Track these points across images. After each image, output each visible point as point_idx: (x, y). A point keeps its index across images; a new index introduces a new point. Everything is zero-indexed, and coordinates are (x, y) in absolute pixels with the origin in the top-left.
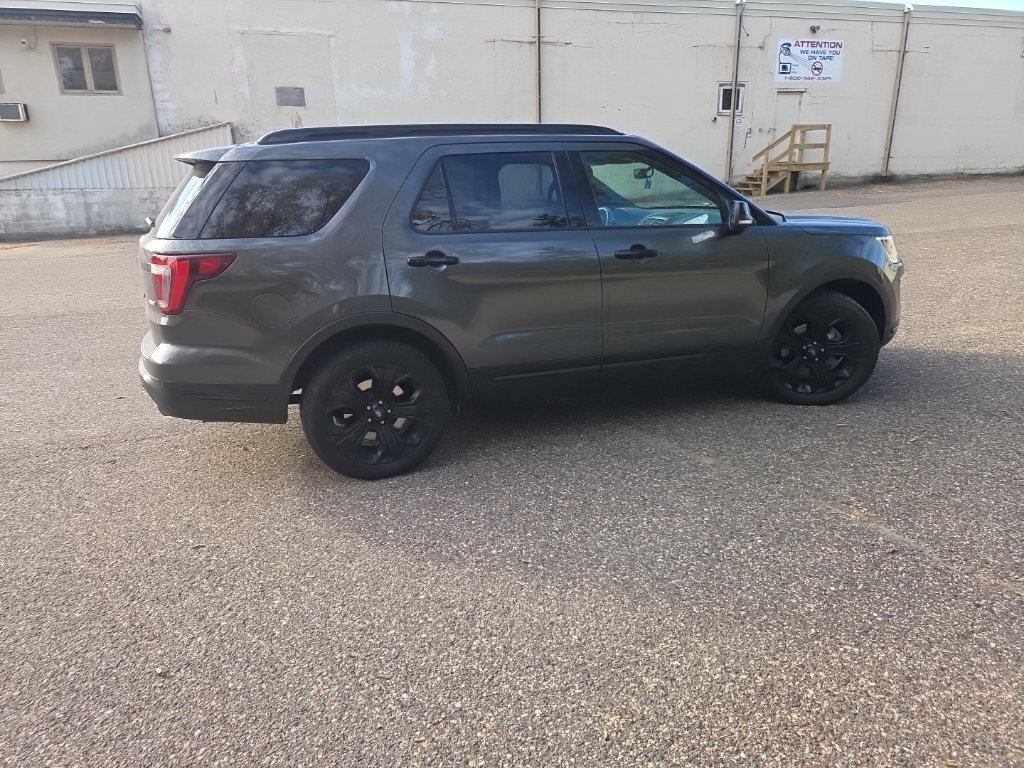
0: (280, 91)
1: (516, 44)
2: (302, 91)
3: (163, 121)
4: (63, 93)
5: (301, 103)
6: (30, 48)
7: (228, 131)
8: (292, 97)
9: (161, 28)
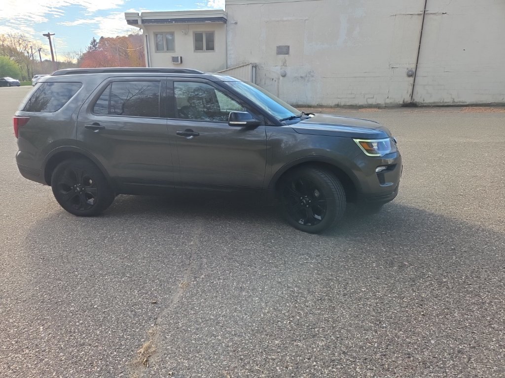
0: (279, 48)
1: (410, 16)
2: (288, 47)
3: (229, 63)
4: (195, 52)
5: (287, 53)
6: (186, 34)
7: (250, 67)
8: (283, 50)
9: (234, 22)
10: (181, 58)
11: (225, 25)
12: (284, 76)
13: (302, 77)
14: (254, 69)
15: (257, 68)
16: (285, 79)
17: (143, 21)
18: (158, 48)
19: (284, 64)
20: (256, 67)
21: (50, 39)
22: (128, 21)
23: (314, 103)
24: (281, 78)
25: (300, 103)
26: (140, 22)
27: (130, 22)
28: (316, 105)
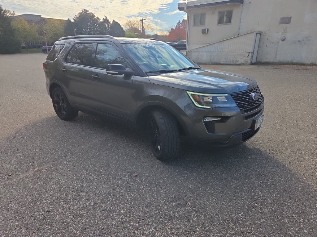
0: (282, 19)
2: (291, 18)
3: (240, 32)
4: (218, 25)
5: (289, 22)
6: (213, 13)
7: (254, 34)
8: (286, 20)
9: (248, 2)
10: (208, 30)
11: (242, 5)
12: (284, 40)
13: (299, 41)
14: (259, 36)
15: (262, 35)
16: (284, 42)
17: (188, 7)
18: (195, 24)
19: (285, 31)
20: (260, 34)
21: (142, 22)
22: (179, 8)
23: (307, 62)
24: (281, 42)
25: (295, 61)
26: (185, 8)
27: (180, 9)
28: (309, 63)
